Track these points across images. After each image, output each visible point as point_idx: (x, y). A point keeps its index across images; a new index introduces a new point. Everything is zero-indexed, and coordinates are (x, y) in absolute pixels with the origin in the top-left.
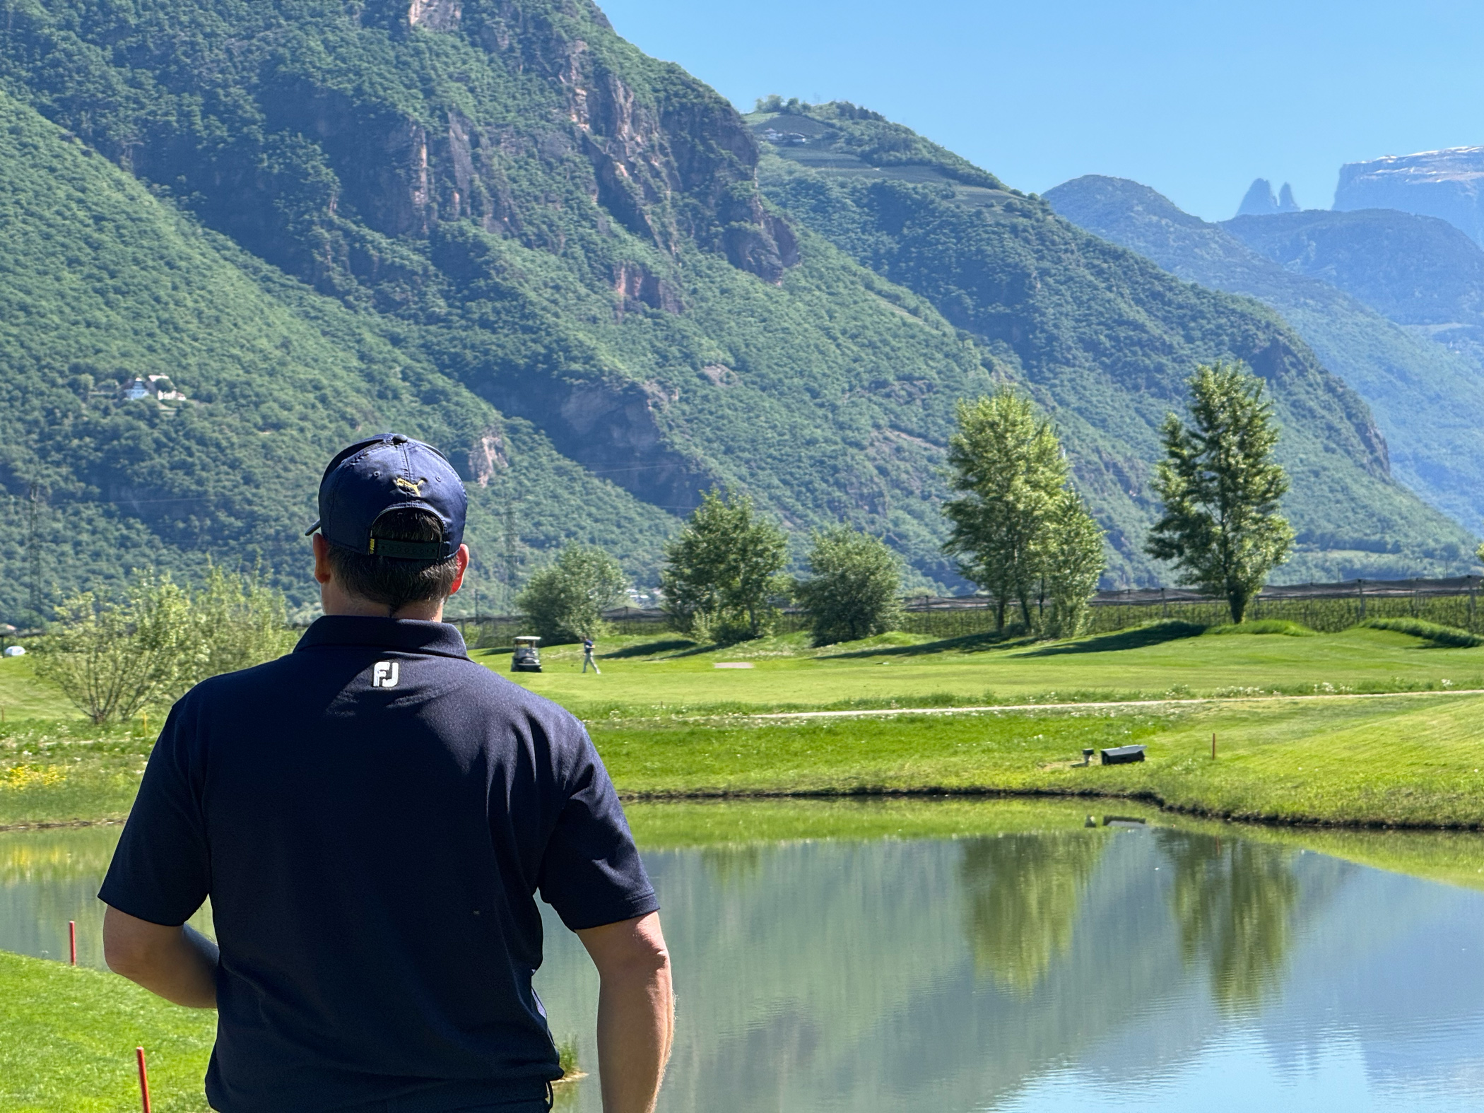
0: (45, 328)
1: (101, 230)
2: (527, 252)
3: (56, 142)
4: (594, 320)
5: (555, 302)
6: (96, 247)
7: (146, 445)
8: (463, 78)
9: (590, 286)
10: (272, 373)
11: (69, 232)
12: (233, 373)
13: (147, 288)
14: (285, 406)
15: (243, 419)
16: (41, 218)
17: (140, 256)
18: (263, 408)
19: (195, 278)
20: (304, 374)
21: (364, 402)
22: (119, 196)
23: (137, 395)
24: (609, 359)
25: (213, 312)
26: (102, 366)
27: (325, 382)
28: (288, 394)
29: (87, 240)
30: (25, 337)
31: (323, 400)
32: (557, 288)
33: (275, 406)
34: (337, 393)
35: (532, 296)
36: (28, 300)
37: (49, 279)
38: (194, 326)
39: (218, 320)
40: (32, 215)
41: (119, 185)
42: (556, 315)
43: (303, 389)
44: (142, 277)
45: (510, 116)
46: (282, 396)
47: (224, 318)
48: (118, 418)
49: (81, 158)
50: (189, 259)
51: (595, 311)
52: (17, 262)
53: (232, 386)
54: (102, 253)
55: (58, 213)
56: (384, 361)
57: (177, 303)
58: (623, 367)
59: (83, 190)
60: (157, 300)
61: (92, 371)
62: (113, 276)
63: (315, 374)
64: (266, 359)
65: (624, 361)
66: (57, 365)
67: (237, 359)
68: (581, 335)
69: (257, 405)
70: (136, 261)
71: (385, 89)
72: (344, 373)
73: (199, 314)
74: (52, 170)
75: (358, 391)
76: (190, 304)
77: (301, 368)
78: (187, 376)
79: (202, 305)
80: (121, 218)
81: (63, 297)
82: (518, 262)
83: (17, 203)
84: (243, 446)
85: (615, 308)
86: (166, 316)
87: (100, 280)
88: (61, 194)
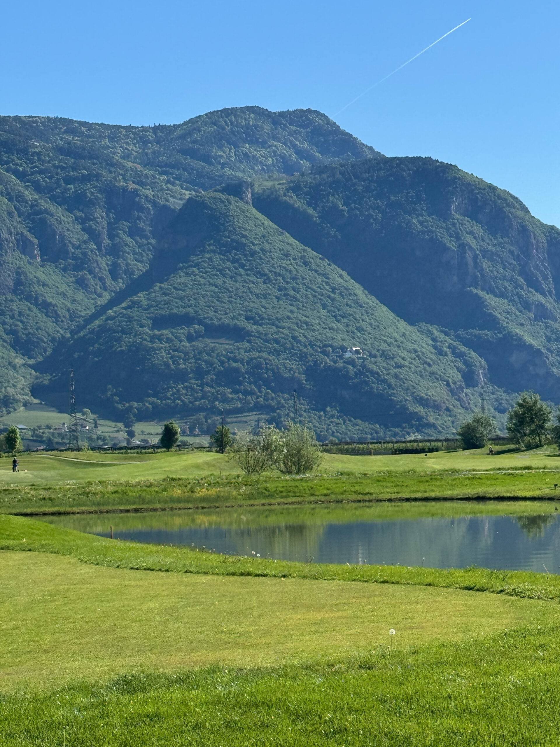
0: (314, 330)
1: (335, 293)
2: (496, 299)
3: (318, 260)
4: (522, 325)
5: (507, 318)
6: (333, 300)
7: (352, 374)
8: (471, 233)
9: (520, 312)
10: (398, 346)
11: (322, 295)
12: (384, 346)
13: (352, 315)
14: (403, 359)
15: (388, 364)
16: (313, 290)
17: (349, 303)
18: (395, 360)
19: (370, 310)
20: (410, 346)
21: (434, 357)
22: (341, 280)
23: (348, 355)
24: (528, 339)
25: (377, 323)
26: (335, 344)
27: (419, 349)
28: (404, 354)
29: (329, 297)
30: (306, 334)
31: (418, 356)
32: (508, 313)
33: (400, 359)
34: (423, 353)
35: (499, 316)
36: (307, 320)
37: (315, 312)
38: (369, 329)
39: (378, 326)
40: (310, 288)
41: (341, 276)
42: (507, 323)
43: (410, 352)
44: (349, 310)
45: (490, 248)
46: (403, 355)
47: (381, 326)
48: (340, 364)
49: (327, 267)
50: (368, 304)
51: (523, 321)
52: (303, 306)
53: (383, 351)
54: (335, 302)
55: (319, 287)
56: (441, 342)
57: (363, 320)
58: (534, 343)
59: (328, 278)
60: (356, 319)
61: (331, 346)
62: (339, 310)
63: (415, 346)
64: (396, 341)
65: (534, 341)
66: (318, 344)
67: (385, 341)
68: (517, 331)
69: (393, 358)
70: (347, 305)
71: (442, 238)
72: (426, 346)
73: (371, 324)
74: (316, 271)
75: (431, 353)
76: (368, 321)
77: (410, 344)
78: (366, 348)
79: (372, 321)
80: (342, 289)
81: (320, 318)
82: (493, 303)
83: (304, 284)
84: (388, 374)
85: (530, 320)
86: (358, 325)
87: (334, 312)
88: (320, 280)
